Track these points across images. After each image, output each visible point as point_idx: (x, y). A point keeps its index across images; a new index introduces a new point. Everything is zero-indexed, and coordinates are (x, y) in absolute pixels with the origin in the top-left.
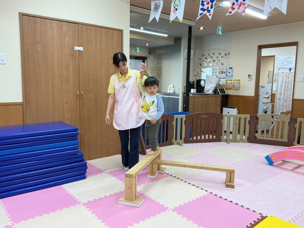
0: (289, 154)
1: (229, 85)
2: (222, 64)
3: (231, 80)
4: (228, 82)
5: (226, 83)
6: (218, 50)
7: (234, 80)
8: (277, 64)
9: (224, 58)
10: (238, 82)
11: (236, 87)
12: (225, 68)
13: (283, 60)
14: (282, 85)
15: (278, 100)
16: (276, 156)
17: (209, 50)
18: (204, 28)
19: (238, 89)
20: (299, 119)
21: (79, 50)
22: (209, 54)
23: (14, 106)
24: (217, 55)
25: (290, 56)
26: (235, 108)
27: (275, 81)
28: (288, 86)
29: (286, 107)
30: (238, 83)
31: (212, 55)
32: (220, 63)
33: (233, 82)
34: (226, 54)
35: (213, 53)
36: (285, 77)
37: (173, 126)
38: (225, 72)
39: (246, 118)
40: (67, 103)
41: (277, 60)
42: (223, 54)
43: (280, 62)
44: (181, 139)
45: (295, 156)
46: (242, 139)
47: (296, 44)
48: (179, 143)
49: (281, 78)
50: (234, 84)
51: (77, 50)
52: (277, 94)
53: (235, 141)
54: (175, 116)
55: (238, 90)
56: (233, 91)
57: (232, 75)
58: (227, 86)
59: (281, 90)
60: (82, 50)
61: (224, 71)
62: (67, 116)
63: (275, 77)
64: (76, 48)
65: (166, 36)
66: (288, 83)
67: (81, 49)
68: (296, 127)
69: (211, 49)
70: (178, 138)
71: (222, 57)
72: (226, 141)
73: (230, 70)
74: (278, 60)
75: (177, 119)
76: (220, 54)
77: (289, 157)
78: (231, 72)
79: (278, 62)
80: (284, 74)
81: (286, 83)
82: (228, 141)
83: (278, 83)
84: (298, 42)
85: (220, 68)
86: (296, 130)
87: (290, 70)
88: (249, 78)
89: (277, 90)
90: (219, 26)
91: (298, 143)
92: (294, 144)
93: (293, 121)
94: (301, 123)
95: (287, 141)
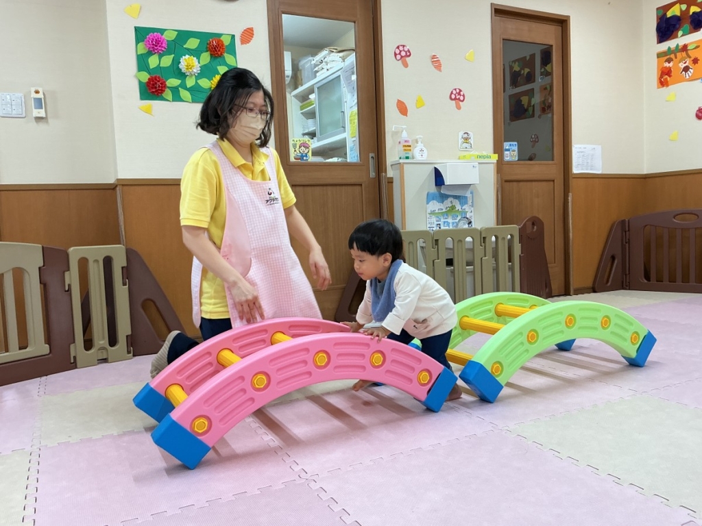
0: (278, 370)
20: (75, 253)
68: (69, 285)
77: (280, 382)
86: (70, 295)
91: (88, 344)
92: (72, 354)
93: (54, 260)
94: (83, 263)
95: (45, 349)
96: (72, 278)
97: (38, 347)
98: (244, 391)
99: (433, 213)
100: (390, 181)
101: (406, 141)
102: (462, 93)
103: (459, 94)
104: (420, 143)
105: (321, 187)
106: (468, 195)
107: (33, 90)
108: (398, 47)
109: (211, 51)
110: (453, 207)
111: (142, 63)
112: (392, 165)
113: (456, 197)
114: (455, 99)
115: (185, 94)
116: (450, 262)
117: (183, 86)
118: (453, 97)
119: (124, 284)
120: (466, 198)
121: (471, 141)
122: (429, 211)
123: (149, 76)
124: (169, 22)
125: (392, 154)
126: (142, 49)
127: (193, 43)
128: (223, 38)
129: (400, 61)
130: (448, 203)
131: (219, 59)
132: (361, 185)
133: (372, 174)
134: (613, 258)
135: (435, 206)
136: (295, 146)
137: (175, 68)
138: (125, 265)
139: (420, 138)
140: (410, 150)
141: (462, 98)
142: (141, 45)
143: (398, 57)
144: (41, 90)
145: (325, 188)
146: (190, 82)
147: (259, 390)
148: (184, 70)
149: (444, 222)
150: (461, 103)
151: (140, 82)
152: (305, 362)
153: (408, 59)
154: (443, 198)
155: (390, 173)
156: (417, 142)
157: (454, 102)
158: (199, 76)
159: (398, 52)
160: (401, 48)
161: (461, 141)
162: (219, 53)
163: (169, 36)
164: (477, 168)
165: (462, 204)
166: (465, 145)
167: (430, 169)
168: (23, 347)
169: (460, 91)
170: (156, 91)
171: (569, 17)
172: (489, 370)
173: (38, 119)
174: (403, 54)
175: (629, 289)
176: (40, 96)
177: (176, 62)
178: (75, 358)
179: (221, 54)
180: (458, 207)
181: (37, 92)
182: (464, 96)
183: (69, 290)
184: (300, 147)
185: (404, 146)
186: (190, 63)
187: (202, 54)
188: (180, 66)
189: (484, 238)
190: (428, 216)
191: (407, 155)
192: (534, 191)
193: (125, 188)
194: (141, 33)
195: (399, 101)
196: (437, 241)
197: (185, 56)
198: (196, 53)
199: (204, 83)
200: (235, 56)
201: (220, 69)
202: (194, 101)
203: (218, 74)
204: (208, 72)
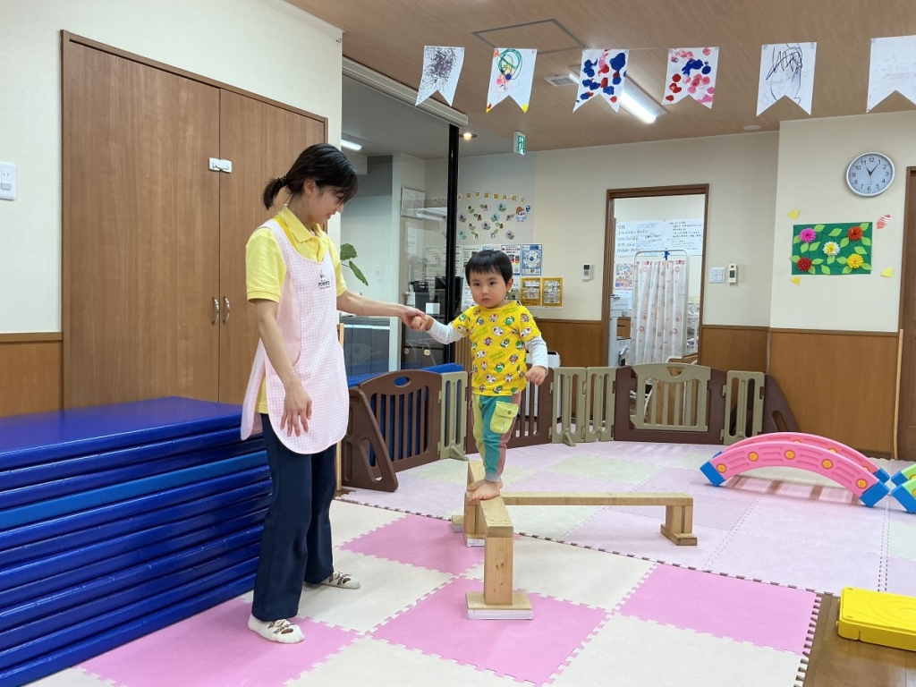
0: (764, 454)
1: (532, 294)
2: (510, 236)
3: (538, 280)
4: (529, 284)
5: (524, 286)
6: (496, 196)
7: (545, 279)
8: (621, 242)
9: (514, 219)
10: (556, 284)
11: (552, 299)
12: (519, 247)
13: (635, 230)
14: (647, 294)
15: (638, 333)
16: (730, 462)
17: (469, 196)
18: (474, 136)
19: (557, 302)
20: (731, 374)
21: (221, 171)
22: (470, 208)
23: (35, 346)
24: (494, 210)
25: (653, 222)
26: (555, 354)
27: (618, 285)
28: (663, 296)
29: (661, 348)
30: (555, 289)
31: (479, 211)
32: (502, 233)
33: (543, 284)
34: (519, 210)
35: (482, 206)
36: (656, 272)
37: (440, 404)
38: (517, 257)
39: (606, 376)
40: (186, 338)
41: (621, 230)
42: (511, 210)
43: (630, 235)
44: (457, 441)
45: (776, 456)
46: (599, 432)
47: (702, 189)
48: (457, 454)
49: (645, 275)
50: (545, 290)
51: (216, 169)
52: (635, 318)
53: (584, 439)
54: (443, 374)
55: (556, 305)
56: (543, 307)
57: (539, 267)
58: (525, 295)
59: (647, 306)
60: (230, 171)
61: (516, 255)
62: (184, 380)
63: (618, 274)
64: (216, 163)
65: (357, 147)
66: (664, 288)
67: (226, 165)
68: (725, 394)
69: (477, 194)
70: (452, 441)
71: (508, 217)
72: (565, 440)
73: (534, 254)
74: (624, 230)
75: (448, 383)
76: (501, 208)
77: (764, 460)
78: (535, 258)
79: (625, 236)
80: (653, 265)
81: (658, 287)
82: (567, 439)
83: (636, 288)
84: (708, 185)
85: (505, 247)
86: (725, 400)
87: (666, 257)
88: (586, 274)
89: (635, 306)
90: (519, 134)
91: (732, 432)
92: (722, 436)
93: (718, 378)
94: (735, 382)
95: (705, 429)
96: (727, 389)
97: (702, 427)
98: (744, 458)
107: (731, 265)
109: (850, 237)
111: (796, 249)
115: (825, 269)
117: (825, 263)
119: (761, 398)
123: (799, 259)
124: (820, 219)
126: (797, 239)
127: (836, 233)
128: (861, 226)
131: (857, 242)
137: (820, 251)
138: (763, 385)
142: (797, 237)
144: (734, 265)
146: (830, 261)
148: (826, 252)
151: (793, 263)
152: (779, 454)
162: (857, 237)
163: (819, 229)
168: (681, 423)
170: (804, 268)
172: (910, 492)
173: (731, 284)
176: (734, 269)
177: (821, 247)
178: (723, 438)
179: (859, 238)
181: (732, 267)
183: (725, 396)
186: (832, 248)
187: (843, 240)
188: (824, 250)
193: (774, 334)
194: (797, 229)
197: (828, 242)
198: (837, 240)
199: (842, 260)
200: (871, 238)
201: (857, 249)
202: (832, 274)
203: (855, 252)
204: (846, 252)
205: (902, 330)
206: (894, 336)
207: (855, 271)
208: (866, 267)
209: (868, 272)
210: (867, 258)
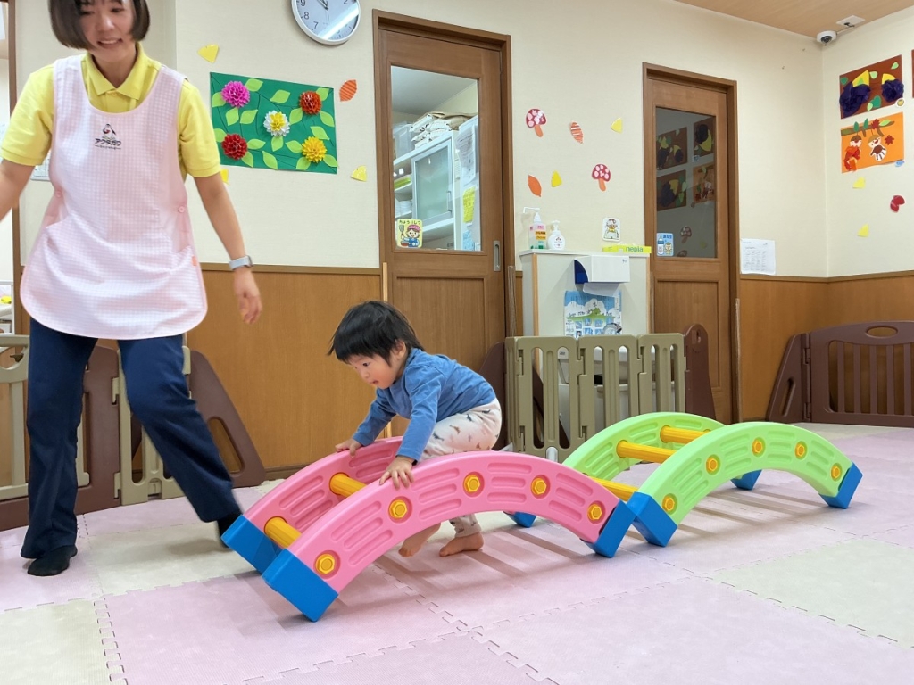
0: (423, 495)
68: (117, 396)
91: (138, 475)
92: (117, 486)
96: (121, 386)
98: (380, 520)
99: (571, 317)
100: (519, 276)
101: (539, 227)
102: (607, 171)
103: (604, 171)
104: (556, 230)
105: (433, 281)
106: (616, 296)
108: (531, 112)
109: (304, 107)
110: (597, 311)
111: (218, 119)
112: (521, 256)
113: (600, 298)
114: (599, 177)
115: (270, 159)
116: (599, 380)
117: (268, 149)
118: (596, 174)
120: (612, 299)
121: (618, 229)
122: (567, 315)
123: (225, 135)
124: (253, 69)
125: (522, 242)
126: (219, 100)
127: (281, 97)
128: (318, 92)
129: (533, 129)
130: (591, 305)
131: (313, 118)
132: (483, 280)
133: (497, 267)
134: (791, 382)
135: (574, 308)
136: (402, 228)
137: (258, 126)
138: (189, 372)
139: (557, 223)
140: (544, 238)
141: (607, 177)
142: (218, 96)
143: (531, 123)
145: (438, 282)
146: (277, 145)
147: (397, 520)
148: (269, 129)
149: (586, 329)
150: (605, 182)
152: (454, 487)
153: (542, 126)
154: (585, 298)
155: (519, 266)
156: (552, 228)
157: (597, 181)
158: (288, 138)
159: (530, 117)
160: (534, 113)
161: (605, 229)
162: (314, 110)
163: (253, 87)
164: (628, 262)
165: (608, 307)
166: (611, 234)
167: (569, 262)
169: (605, 167)
170: (235, 154)
171: (735, 82)
174: (537, 120)
175: (811, 422)
177: (260, 119)
178: (120, 491)
179: (316, 112)
180: (603, 311)
182: (609, 174)
183: (117, 403)
184: (409, 230)
185: (538, 233)
186: (278, 121)
187: (293, 111)
188: (265, 124)
189: (642, 348)
190: (566, 320)
191: (541, 244)
192: (693, 295)
194: (217, 81)
195: (530, 177)
196: (583, 350)
197: (271, 111)
198: (285, 109)
199: (294, 146)
200: (333, 115)
201: (314, 129)
202: (281, 168)
203: (312, 135)
204: (299, 133)
205: (385, 265)
206: (376, 274)
207: (316, 166)
208: (329, 161)
209: (333, 170)
210: (331, 147)
